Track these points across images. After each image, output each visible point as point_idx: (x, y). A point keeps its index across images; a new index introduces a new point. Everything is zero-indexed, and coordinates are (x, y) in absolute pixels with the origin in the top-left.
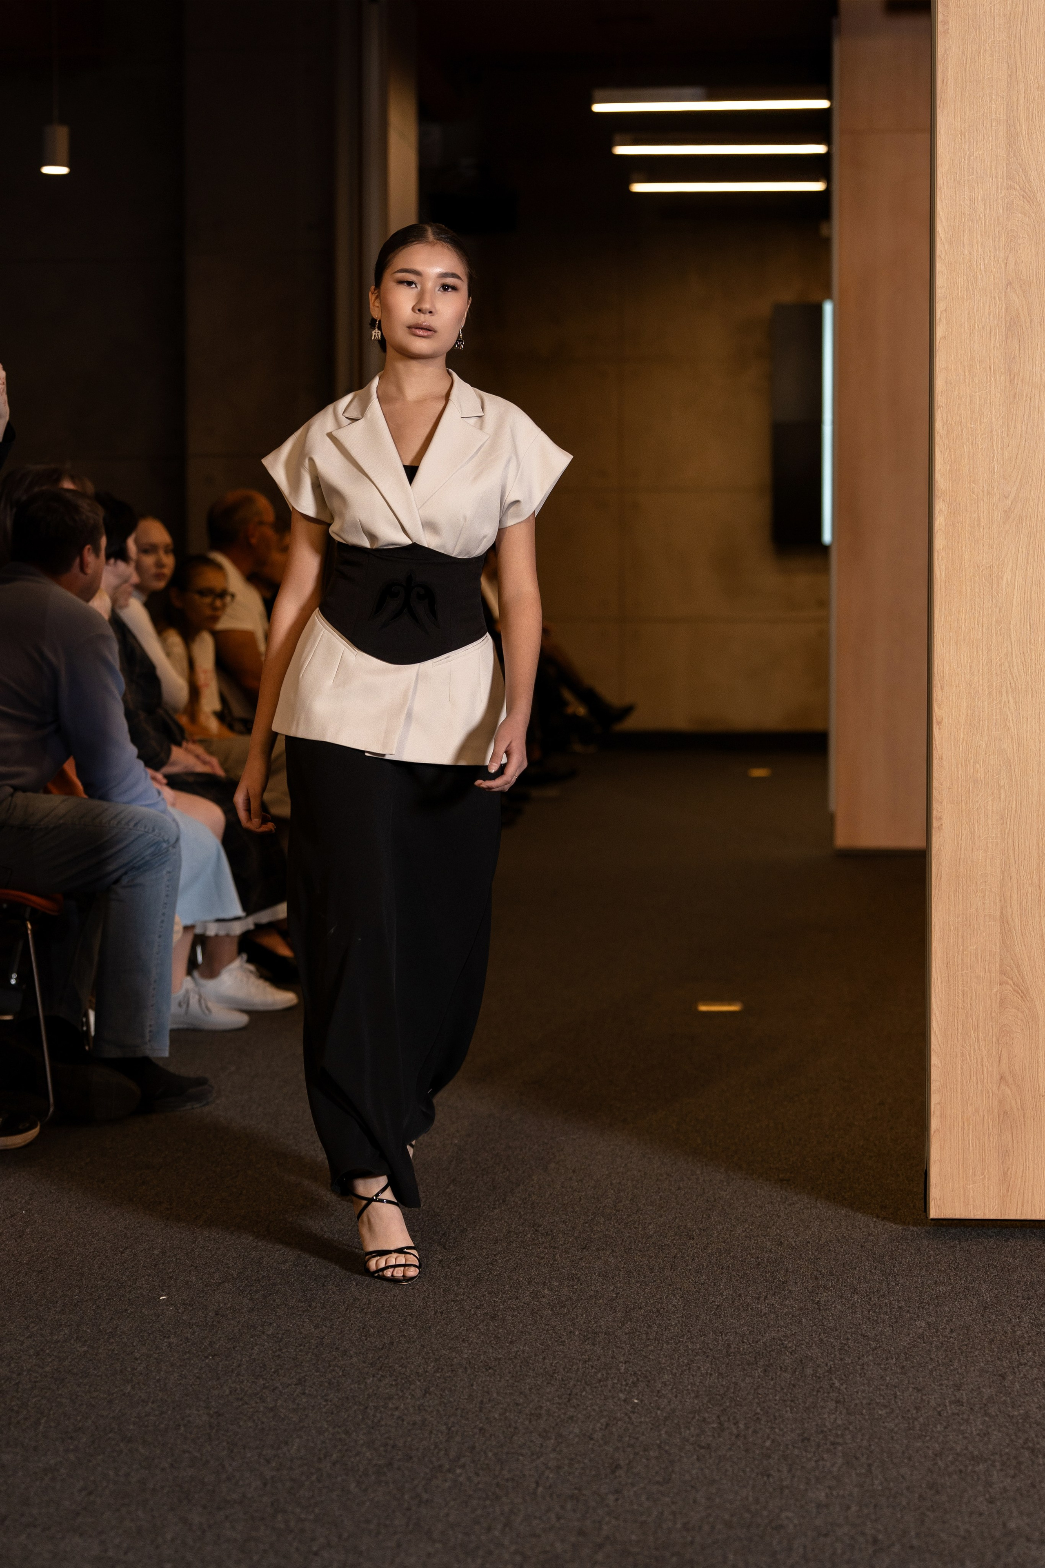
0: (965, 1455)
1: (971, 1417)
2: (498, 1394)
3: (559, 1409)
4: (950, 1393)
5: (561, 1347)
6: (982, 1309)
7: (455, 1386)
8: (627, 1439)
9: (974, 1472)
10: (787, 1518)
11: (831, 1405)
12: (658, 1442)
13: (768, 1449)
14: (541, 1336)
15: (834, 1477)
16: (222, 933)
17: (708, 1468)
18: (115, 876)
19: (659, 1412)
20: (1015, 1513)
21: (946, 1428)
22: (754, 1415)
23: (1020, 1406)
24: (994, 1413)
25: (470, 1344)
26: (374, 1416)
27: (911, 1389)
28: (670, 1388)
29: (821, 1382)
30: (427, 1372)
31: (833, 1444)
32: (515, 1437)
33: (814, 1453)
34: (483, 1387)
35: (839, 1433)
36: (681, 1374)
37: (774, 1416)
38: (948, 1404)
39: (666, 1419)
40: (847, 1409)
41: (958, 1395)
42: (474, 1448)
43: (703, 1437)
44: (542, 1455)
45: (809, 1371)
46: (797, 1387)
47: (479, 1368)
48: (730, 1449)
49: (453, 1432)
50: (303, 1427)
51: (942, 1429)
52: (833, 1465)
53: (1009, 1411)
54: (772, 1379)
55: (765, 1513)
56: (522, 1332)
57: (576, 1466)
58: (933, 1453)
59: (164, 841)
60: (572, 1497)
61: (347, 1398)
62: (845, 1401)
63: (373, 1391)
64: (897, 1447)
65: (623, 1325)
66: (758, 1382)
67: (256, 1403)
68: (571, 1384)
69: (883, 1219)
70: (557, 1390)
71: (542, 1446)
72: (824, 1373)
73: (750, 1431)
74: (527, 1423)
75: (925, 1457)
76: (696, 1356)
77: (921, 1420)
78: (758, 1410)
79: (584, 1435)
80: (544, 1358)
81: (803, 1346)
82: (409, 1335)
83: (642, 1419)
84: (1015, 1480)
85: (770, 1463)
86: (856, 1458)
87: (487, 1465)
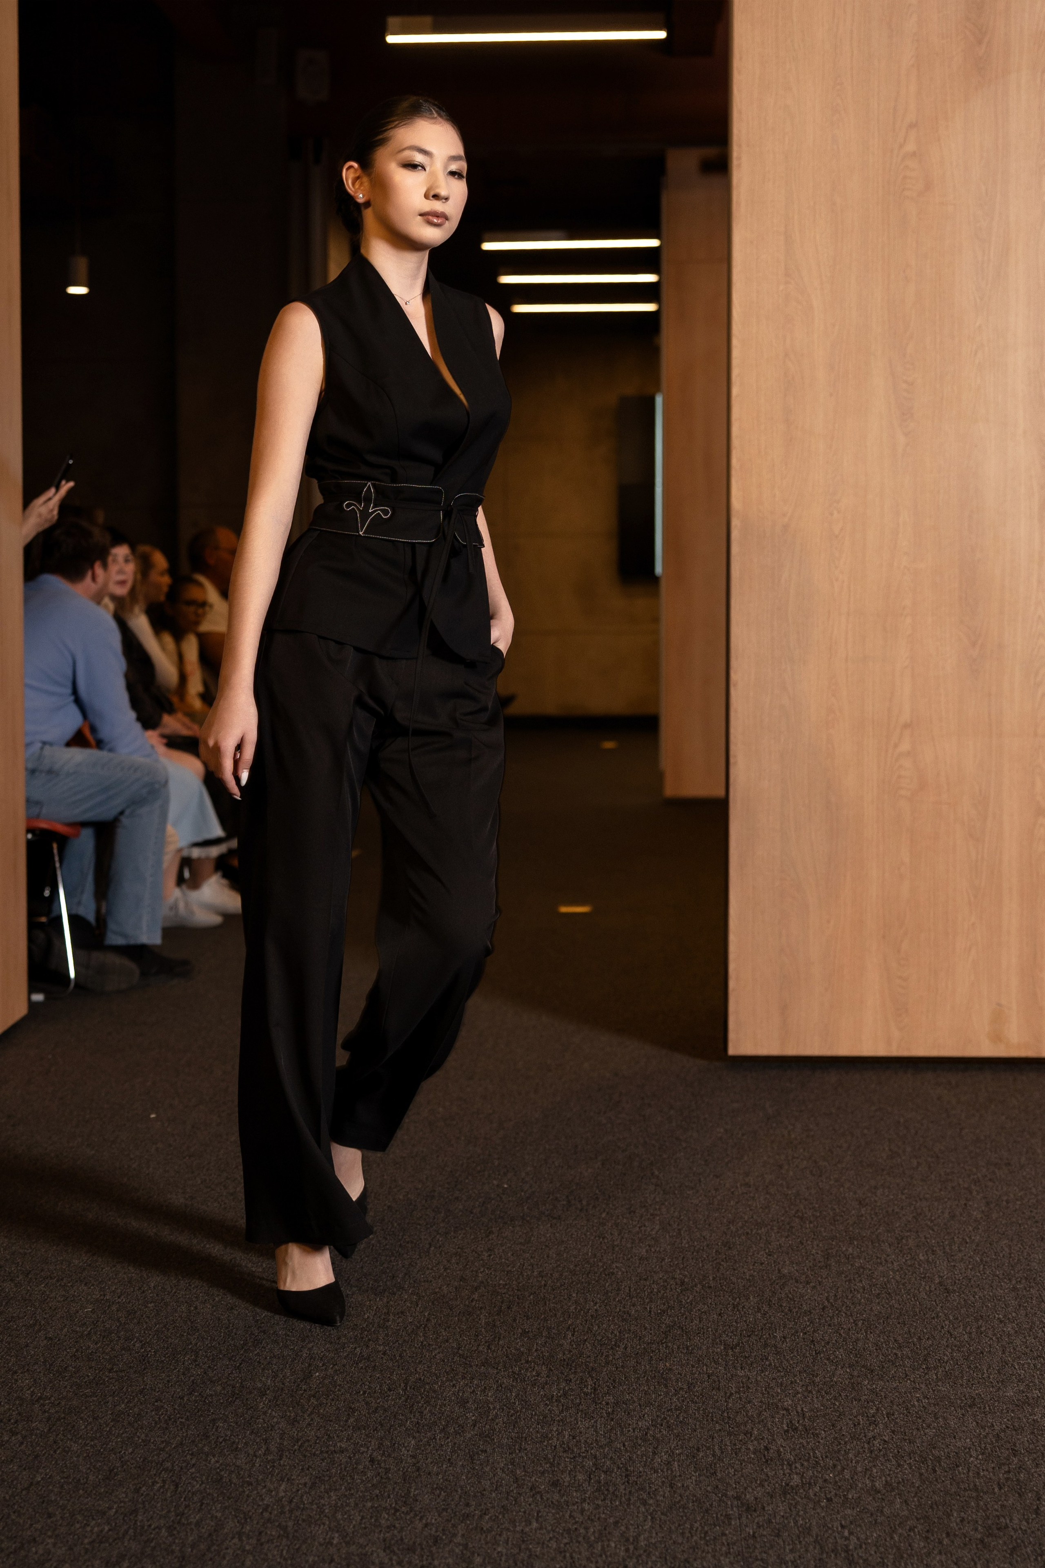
0: (751, 1222)
1: (756, 1195)
3: (448, 1192)
4: (740, 1178)
5: (450, 1148)
6: (765, 1119)
8: (499, 1212)
9: (758, 1234)
10: (616, 1267)
11: (652, 1188)
12: (522, 1214)
13: (603, 1219)
15: (653, 1238)
17: (558, 1233)
18: (120, 809)
19: (523, 1194)
20: (787, 1263)
21: (737, 1203)
23: (792, 1187)
24: (773, 1193)
27: (711, 1176)
28: (531, 1176)
29: (644, 1171)
31: (652, 1215)
32: (415, 1212)
33: (638, 1221)
35: (657, 1207)
36: (539, 1167)
38: (738, 1185)
39: (527, 1198)
40: (663, 1190)
41: (746, 1180)
44: (434, 1225)
45: (636, 1164)
46: (626, 1175)
48: (575, 1219)
51: (734, 1203)
52: (652, 1230)
53: (784, 1191)
54: (607, 1170)
55: (601, 1264)
57: (460, 1232)
58: (726, 1221)
59: (157, 782)
60: (456, 1254)
62: (661, 1185)
64: (701, 1217)
65: (497, 1132)
66: (597, 1172)
67: (221, 1189)
68: (457, 1174)
70: (446, 1179)
71: (434, 1217)
72: (646, 1165)
73: (591, 1207)
74: (423, 1202)
75: (721, 1224)
76: (550, 1154)
77: (719, 1198)
78: (597, 1192)
79: (467, 1210)
80: (437, 1156)
81: (631, 1146)
83: (510, 1199)
84: (787, 1239)
85: (605, 1229)
86: (670, 1225)
87: (393, 1231)
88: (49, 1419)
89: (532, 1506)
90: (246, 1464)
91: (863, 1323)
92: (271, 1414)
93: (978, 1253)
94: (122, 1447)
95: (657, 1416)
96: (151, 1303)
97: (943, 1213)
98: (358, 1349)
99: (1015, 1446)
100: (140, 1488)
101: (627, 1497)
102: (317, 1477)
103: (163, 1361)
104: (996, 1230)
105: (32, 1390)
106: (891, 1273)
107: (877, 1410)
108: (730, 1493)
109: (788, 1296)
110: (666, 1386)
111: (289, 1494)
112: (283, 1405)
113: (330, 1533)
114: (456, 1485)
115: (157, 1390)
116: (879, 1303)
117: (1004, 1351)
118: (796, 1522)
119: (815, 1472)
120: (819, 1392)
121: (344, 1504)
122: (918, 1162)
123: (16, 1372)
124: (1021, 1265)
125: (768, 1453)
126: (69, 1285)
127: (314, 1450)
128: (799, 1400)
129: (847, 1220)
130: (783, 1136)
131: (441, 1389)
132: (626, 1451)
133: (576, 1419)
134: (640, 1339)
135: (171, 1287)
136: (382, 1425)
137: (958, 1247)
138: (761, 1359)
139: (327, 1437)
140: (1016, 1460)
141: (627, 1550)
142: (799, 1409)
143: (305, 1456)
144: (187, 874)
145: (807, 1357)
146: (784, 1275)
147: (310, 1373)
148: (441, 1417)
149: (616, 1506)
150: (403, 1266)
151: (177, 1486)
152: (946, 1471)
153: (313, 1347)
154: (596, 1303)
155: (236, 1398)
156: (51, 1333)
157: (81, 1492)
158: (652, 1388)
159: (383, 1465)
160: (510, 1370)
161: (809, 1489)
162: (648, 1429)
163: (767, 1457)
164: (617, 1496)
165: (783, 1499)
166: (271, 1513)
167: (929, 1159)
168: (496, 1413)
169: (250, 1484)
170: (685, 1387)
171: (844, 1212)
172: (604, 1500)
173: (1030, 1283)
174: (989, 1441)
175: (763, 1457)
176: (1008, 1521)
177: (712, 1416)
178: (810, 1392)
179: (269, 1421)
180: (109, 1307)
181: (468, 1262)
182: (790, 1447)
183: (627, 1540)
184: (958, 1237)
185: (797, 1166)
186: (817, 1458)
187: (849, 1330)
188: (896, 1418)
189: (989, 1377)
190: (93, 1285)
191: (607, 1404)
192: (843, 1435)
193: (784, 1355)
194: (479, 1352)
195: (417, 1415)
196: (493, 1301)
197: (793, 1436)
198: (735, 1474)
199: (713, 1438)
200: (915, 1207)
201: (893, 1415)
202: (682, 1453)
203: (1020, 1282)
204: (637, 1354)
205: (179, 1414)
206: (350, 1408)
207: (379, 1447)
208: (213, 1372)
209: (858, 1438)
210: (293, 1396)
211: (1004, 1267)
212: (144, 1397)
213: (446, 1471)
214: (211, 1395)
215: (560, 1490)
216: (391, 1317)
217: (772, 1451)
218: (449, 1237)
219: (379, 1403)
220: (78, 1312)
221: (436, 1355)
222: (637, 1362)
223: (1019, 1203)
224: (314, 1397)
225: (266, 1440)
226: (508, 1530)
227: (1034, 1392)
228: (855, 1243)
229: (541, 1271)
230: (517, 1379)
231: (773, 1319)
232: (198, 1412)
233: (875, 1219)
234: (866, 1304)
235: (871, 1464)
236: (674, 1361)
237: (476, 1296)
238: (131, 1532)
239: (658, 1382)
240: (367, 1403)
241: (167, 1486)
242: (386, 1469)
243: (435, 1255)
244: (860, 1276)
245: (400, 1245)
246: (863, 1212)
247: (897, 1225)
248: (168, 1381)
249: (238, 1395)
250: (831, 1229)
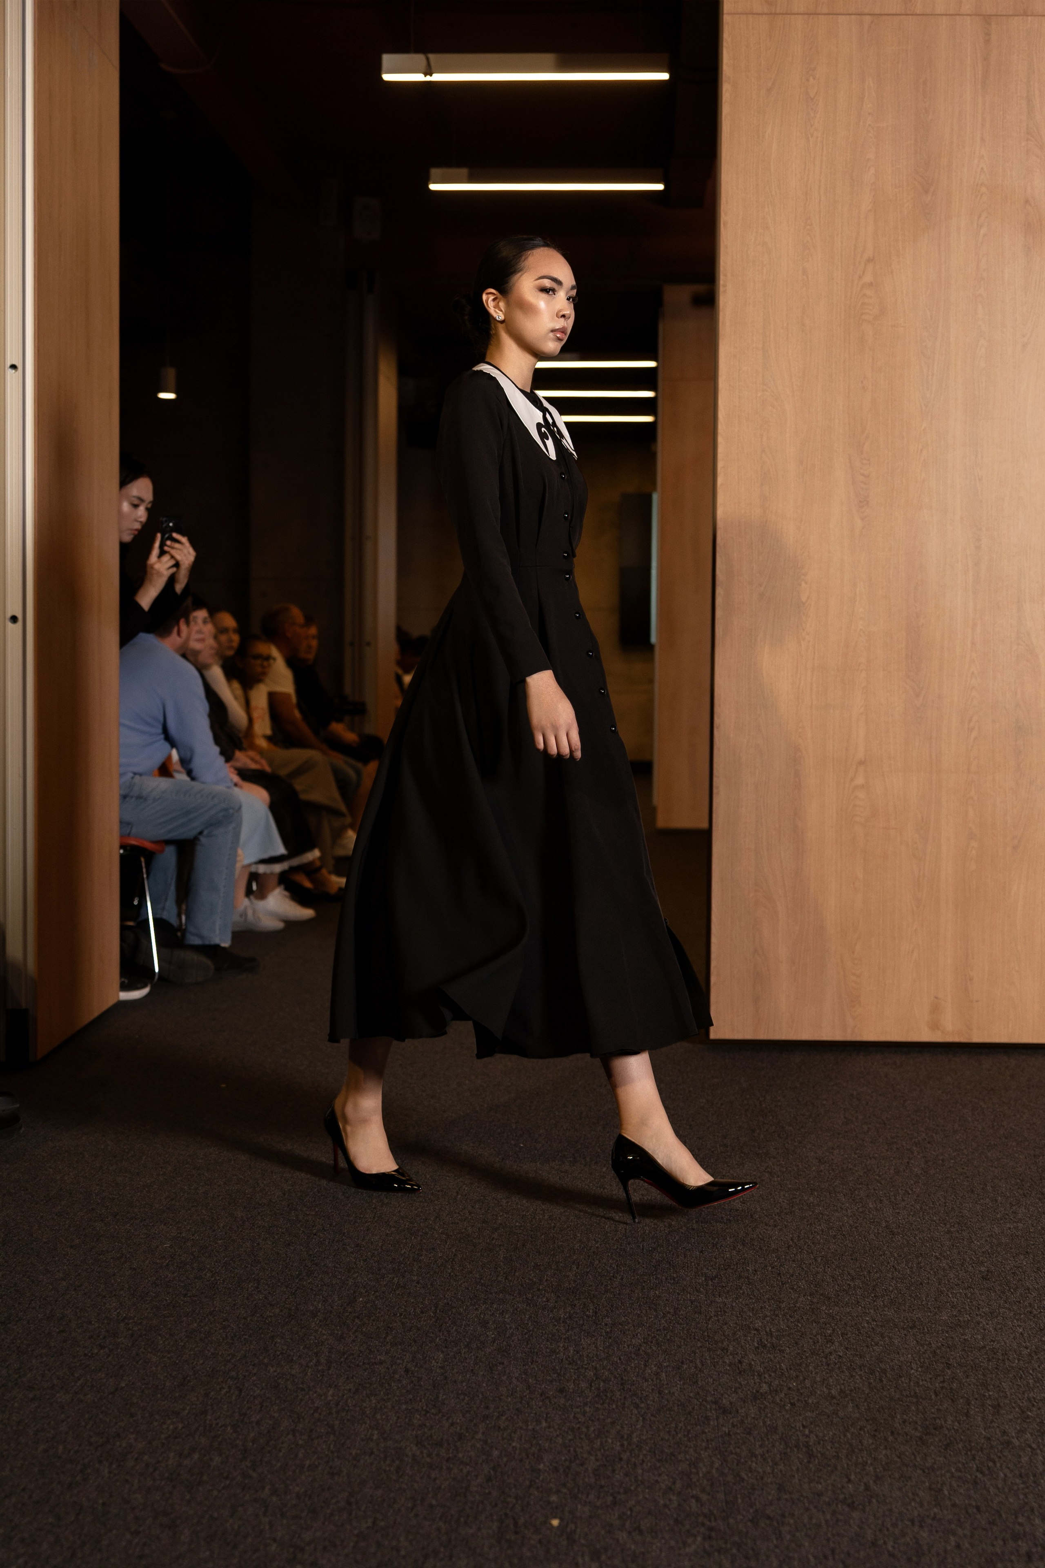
6: (741, 1092)
18: (201, 828)
19: (536, 1152)
21: (716, 1160)
22: (596, 1153)
23: (764, 1148)
28: (543, 1137)
36: (551, 1130)
39: (540, 1154)
41: (724, 1139)
43: (563, 1166)
57: (483, 1183)
59: (231, 808)
65: (514, 1099)
68: (481, 1135)
76: (560, 1119)
78: (599, 1150)
83: (526, 1156)
88: (132, 1335)
89: (542, 1409)
90: (300, 1373)
91: (822, 1259)
92: (321, 1332)
93: (918, 1202)
94: (194, 1359)
95: (648, 1335)
96: (220, 1240)
97: (889, 1169)
98: (395, 1279)
99: (949, 1361)
100: (210, 1393)
101: (622, 1401)
102: (360, 1384)
103: (230, 1288)
104: (934, 1183)
105: (118, 1311)
106: (845, 1218)
107: (833, 1330)
108: (709, 1399)
109: (759, 1238)
110: (655, 1310)
111: (336, 1398)
112: (332, 1324)
113: (370, 1431)
114: (478, 1391)
115: (225, 1312)
116: (835, 1243)
117: (940, 1284)
118: (764, 1423)
119: (781, 1382)
120: (785, 1315)
121: (383, 1407)
122: (868, 1128)
123: (104, 1297)
124: (955, 1212)
125: (741, 1365)
126: (151, 1224)
127: (357, 1362)
128: (768, 1322)
129: (809, 1174)
130: (756, 1106)
131: (465, 1312)
132: (622, 1363)
133: (579, 1337)
134: (634, 1272)
135: (238, 1227)
136: (415, 1341)
137: (902, 1198)
138: (736, 1288)
139: (368, 1351)
140: (949, 1372)
141: (622, 1445)
142: (768, 1329)
143: (350, 1367)
144: (254, 887)
145: (774, 1287)
146: (755, 1219)
147: (355, 1298)
148: (465, 1335)
149: (613, 1409)
150: (434, 1211)
151: (240, 1391)
152: (891, 1381)
153: (357, 1277)
154: (598, 1242)
155: (292, 1319)
156: (135, 1264)
157: (159, 1395)
158: (644, 1311)
159: (416, 1374)
160: (524, 1297)
161: (776, 1395)
162: (640, 1345)
163: (740, 1369)
164: (614, 1401)
165: (754, 1404)
166: (320, 1414)
167: (878, 1125)
168: (512, 1332)
169: (303, 1389)
170: (672, 1311)
171: (806, 1168)
172: (603, 1403)
173: (962, 1227)
174: (927, 1356)
175: (737, 1369)
176: (943, 1423)
177: (694, 1335)
178: (777, 1315)
179: (319, 1338)
180: (184, 1243)
181: (490, 1207)
182: (760, 1361)
183: (622, 1437)
184: (902, 1190)
185: (767, 1130)
186: (782, 1370)
187: (810, 1265)
188: (849, 1338)
189: (927, 1304)
190: (171, 1225)
191: (606, 1325)
192: (805, 1351)
193: (755, 1285)
194: (498, 1282)
195: (445, 1333)
196: (511, 1239)
197: (762, 1352)
198: (713, 1383)
199: (695, 1353)
200: (866, 1165)
201: (847, 1335)
202: (669, 1366)
203: (953, 1226)
204: (632, 1283)
205: (243, 1331)
206: (389, 1327)
207: (413, 1360)
208: (272, 1297)
209: (817, 1354)
210: (340, 1317)
211: (940, 1214)
212: (213, 1317)
213: (469, 1380)
214: (271, 1316)
215: (566, 1396)
216: (424, 1253)
217: (745, 1364)
218: (473, 1187)
219: (413, 1324)
220: (158, 1247)
221: (461, 1284)
222: (632, 1291)
223: (952, 1161)
224: (358, 1317)
225: (316, 1354)
226: (521, 1428)
227: (965, 1316)
228: (816, 1193)
229: (551, 1216)
230: (530, 1304)
231: (746, 1255)
232: (260, 1330)
233: (833, 1174)
234: (824, 1244)
235: (828, 1375)
236: (663, 1290)
237: (496, 1236)
238: (201, 1429)
239: (649, 1307)
240: (403, 1324)
241: (232, 1392)
242: (419, 1378)
243: (461, 1202)
244: (819, 1221)
245: (432, 1193)
246: (822, 1168)
247: (851, 1179)
248: (234, 1305)
249: (293, 1316)
250: (796, 1182)
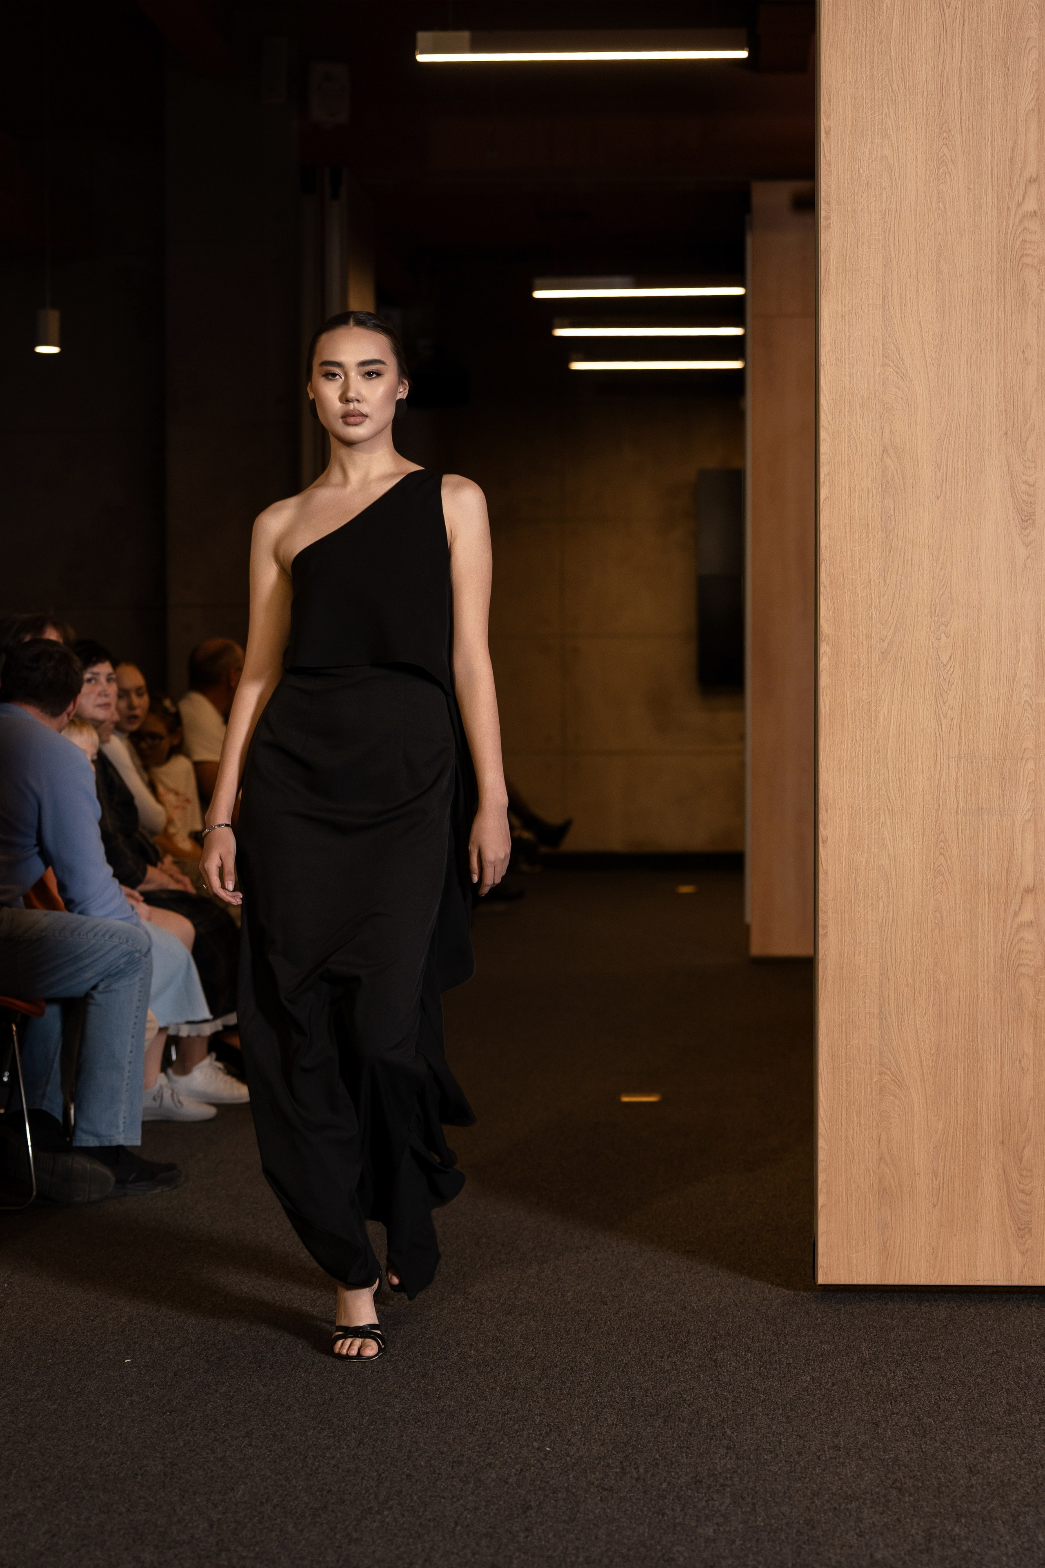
0: (839, 1494)
1: (847, 1461)
2: (425, 1444)
3: (479, 1457)
4: (829, 1439)
5: (484, 1402)
6: (861, 1365)
7: (386, 1437)
8: (539, 1483)
9: (847, 1509)
10: (678, 1551)
11: (723, 1451)
12: (566, 1485)
13: (664, 1490)
14: (466, 1392)
15: (722, 1515)
16: (193, 1034)
17: (610, 1508)
18: (93, 983)
19: (568, 1459)
20: (882, 1545)
21: (824, 1470)
22: (653, 1461)
23: (891, 1450)
24: (867, 1457)
25: (402, 1400)
26: (313, 1464)
27: (794, 1437)
28: (579, 1437)
29: (714, 1430)
30: (362, 1424)
31: (722, 1485)
32: (438, 1482)
33: (705, 1494)
34: (412, 1438)
35: (729, 1476)
36: (590, 1425)
37: (671, 1461)
38: (826, 1449)
39: (575, 1464)
40: (737, 1454)
41: (836, 1441)
42: (401, 1492)
43: (606, 1480)
44: (461, 1498)
45: (704, 1421)
46: (693, 1435)
47: (409, 1421)
48: (630, 1491)
49: (383, 1478)
50: (249, 1474)
51: (821, 1471)
52: (721, 1504)
53: (881, 1456)
54: (671, 1429)
55: (659, 1547)
56: (449, 1388)
57: (492, 1507)
58: (811, 1493)
59: (137, 951)
61: (289, 1449)
62: (735, 1447)
63: (313, 1443)
64: (780, 1488)
65: (540, 1381)
66: (658, 1431)
67: (207, 1453)
68: (491, 1434)
69: (777, 1285)
70: (478, 1440)
71: (462, 1489)
72: (717, 1423)
73: (649, 1475)
74: (450, 1469)
75: (805, 1496)
76: (604, 1409)
77: (802, 1463)
78: (657, 1456)
79: (500, 1479)
80: (468, 1412)
81: (700, 1399)
82: (348, 1392)
83: (553, 1465)
84: (882, 1516)
85: (665, 1503)
86: (743, 1498)
87: (412, 1507)
129: (954, 1492)
144: (174, 1056)
171: (950, 1482)
185: (898, 1424)
218: (479, 1514)
228: (963, 1520)
233: (988, 1490)
245: (421, 1523)
246: (974, 1482)
247: (1014, 1498)
250: (936, 1503)
